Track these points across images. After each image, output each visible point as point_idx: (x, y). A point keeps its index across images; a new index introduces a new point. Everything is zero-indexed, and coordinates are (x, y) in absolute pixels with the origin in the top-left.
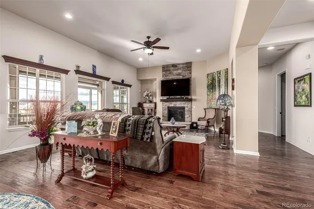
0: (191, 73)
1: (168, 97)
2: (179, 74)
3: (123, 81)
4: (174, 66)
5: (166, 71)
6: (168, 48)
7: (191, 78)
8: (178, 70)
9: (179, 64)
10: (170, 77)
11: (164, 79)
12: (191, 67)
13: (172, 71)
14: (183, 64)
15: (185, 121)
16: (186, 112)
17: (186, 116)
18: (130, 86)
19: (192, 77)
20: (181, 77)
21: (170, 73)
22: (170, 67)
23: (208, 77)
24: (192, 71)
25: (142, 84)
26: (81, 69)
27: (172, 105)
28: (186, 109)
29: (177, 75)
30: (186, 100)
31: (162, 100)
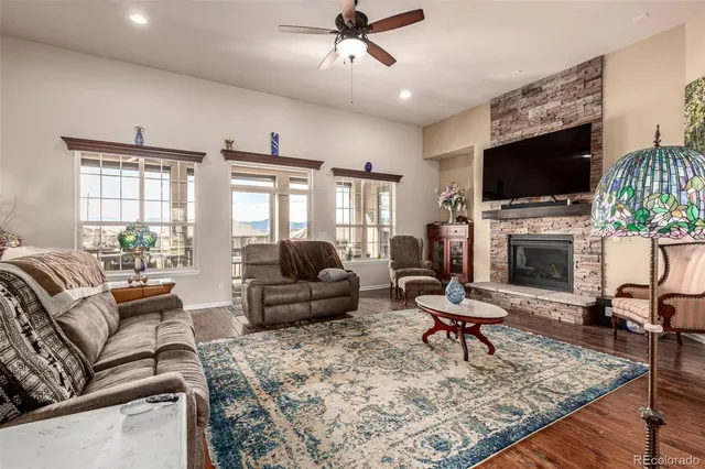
0: (600, 102)
1: (507, 202)
2: (551, 117)
3: (369, 166)
4: (531, 91)
5: (503, 115)
6: (417, 16)
7: (600, 120)
8: (545, 101)
9: (551, 79)
10: (517, 134)
11: (496, 143)
12: (601, 76)
13: (524, 112)
14: (565, 75)
15: (571, 290)
16: (576, 258)
17: (577, 273)
18: (397, 178)
19: (605, 118)
20: (557, 126)
21: (517, 120)
22: (515, 101)
23: (688, 98)
24: (607, 90)
25: (441, 169)
26: (235, 148)
27: (524, 231)
28: (578, 244)
29: (543, 120)
30: (577, 208)
31: (489, 215)
